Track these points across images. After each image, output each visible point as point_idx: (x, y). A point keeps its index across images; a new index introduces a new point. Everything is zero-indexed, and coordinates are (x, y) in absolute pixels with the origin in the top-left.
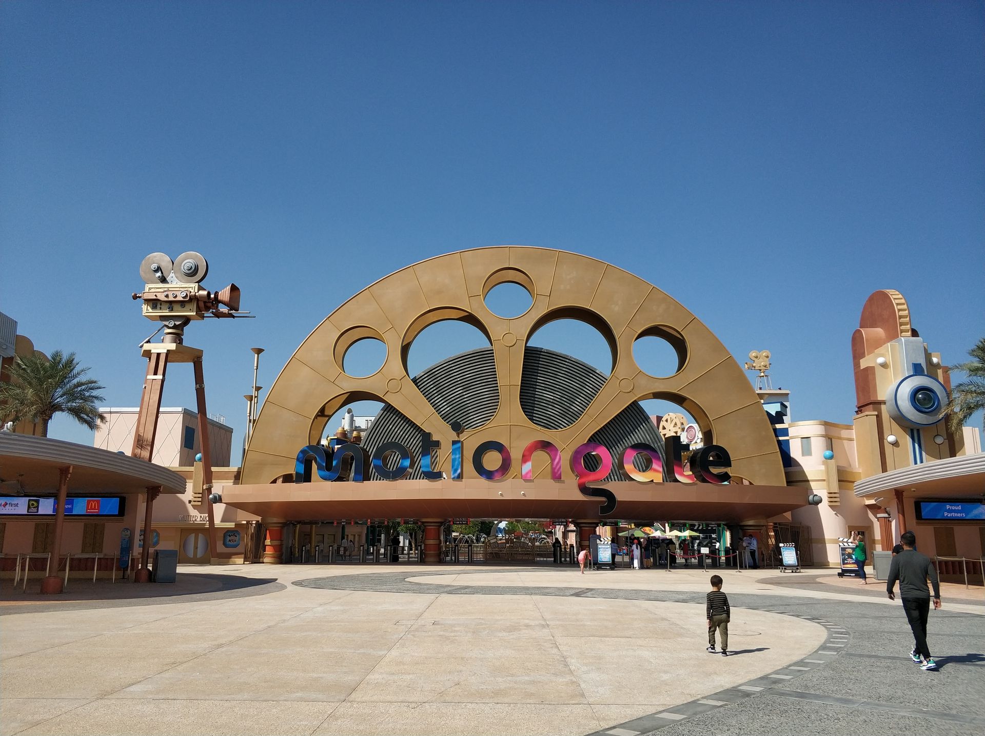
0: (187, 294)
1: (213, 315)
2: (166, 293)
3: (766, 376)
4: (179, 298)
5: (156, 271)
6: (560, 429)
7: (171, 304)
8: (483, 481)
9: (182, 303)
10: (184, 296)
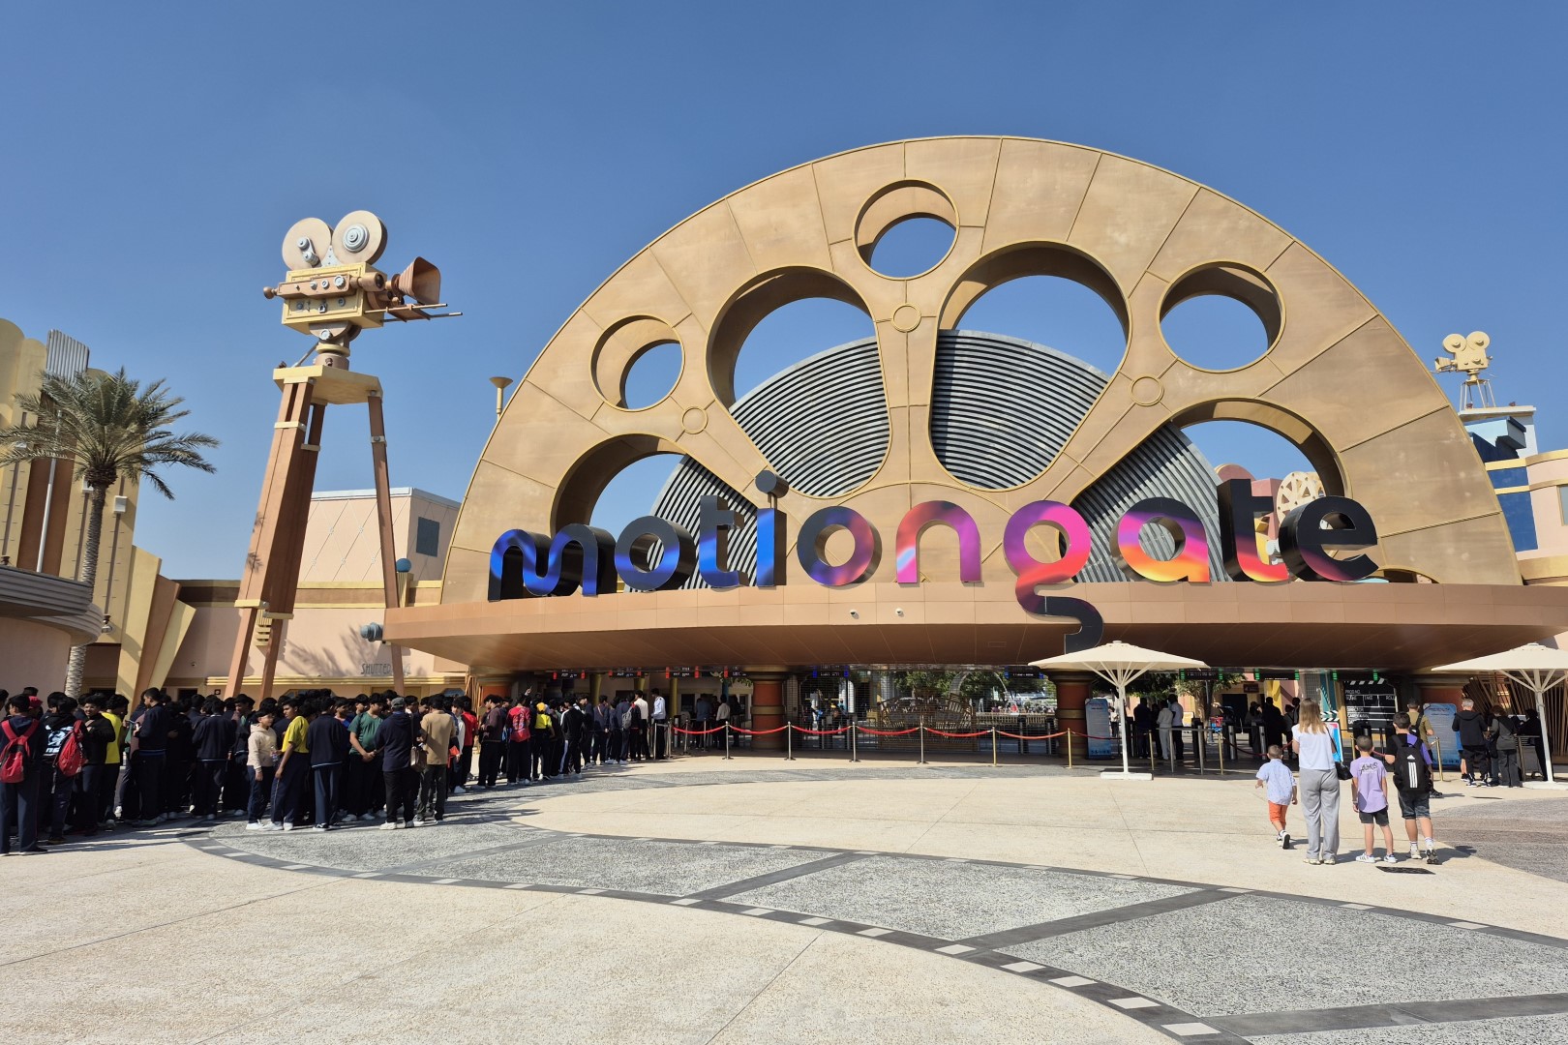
0: (344, 281)
1: (395, 318)
2: (314, 282)
3: (1481, 381)
4: (333, 290)
5: (304, 249)
6: (1011, 487)
7: (324, 300)
8: (815, 587)
9: (341, 298)
10: (340, 284)
